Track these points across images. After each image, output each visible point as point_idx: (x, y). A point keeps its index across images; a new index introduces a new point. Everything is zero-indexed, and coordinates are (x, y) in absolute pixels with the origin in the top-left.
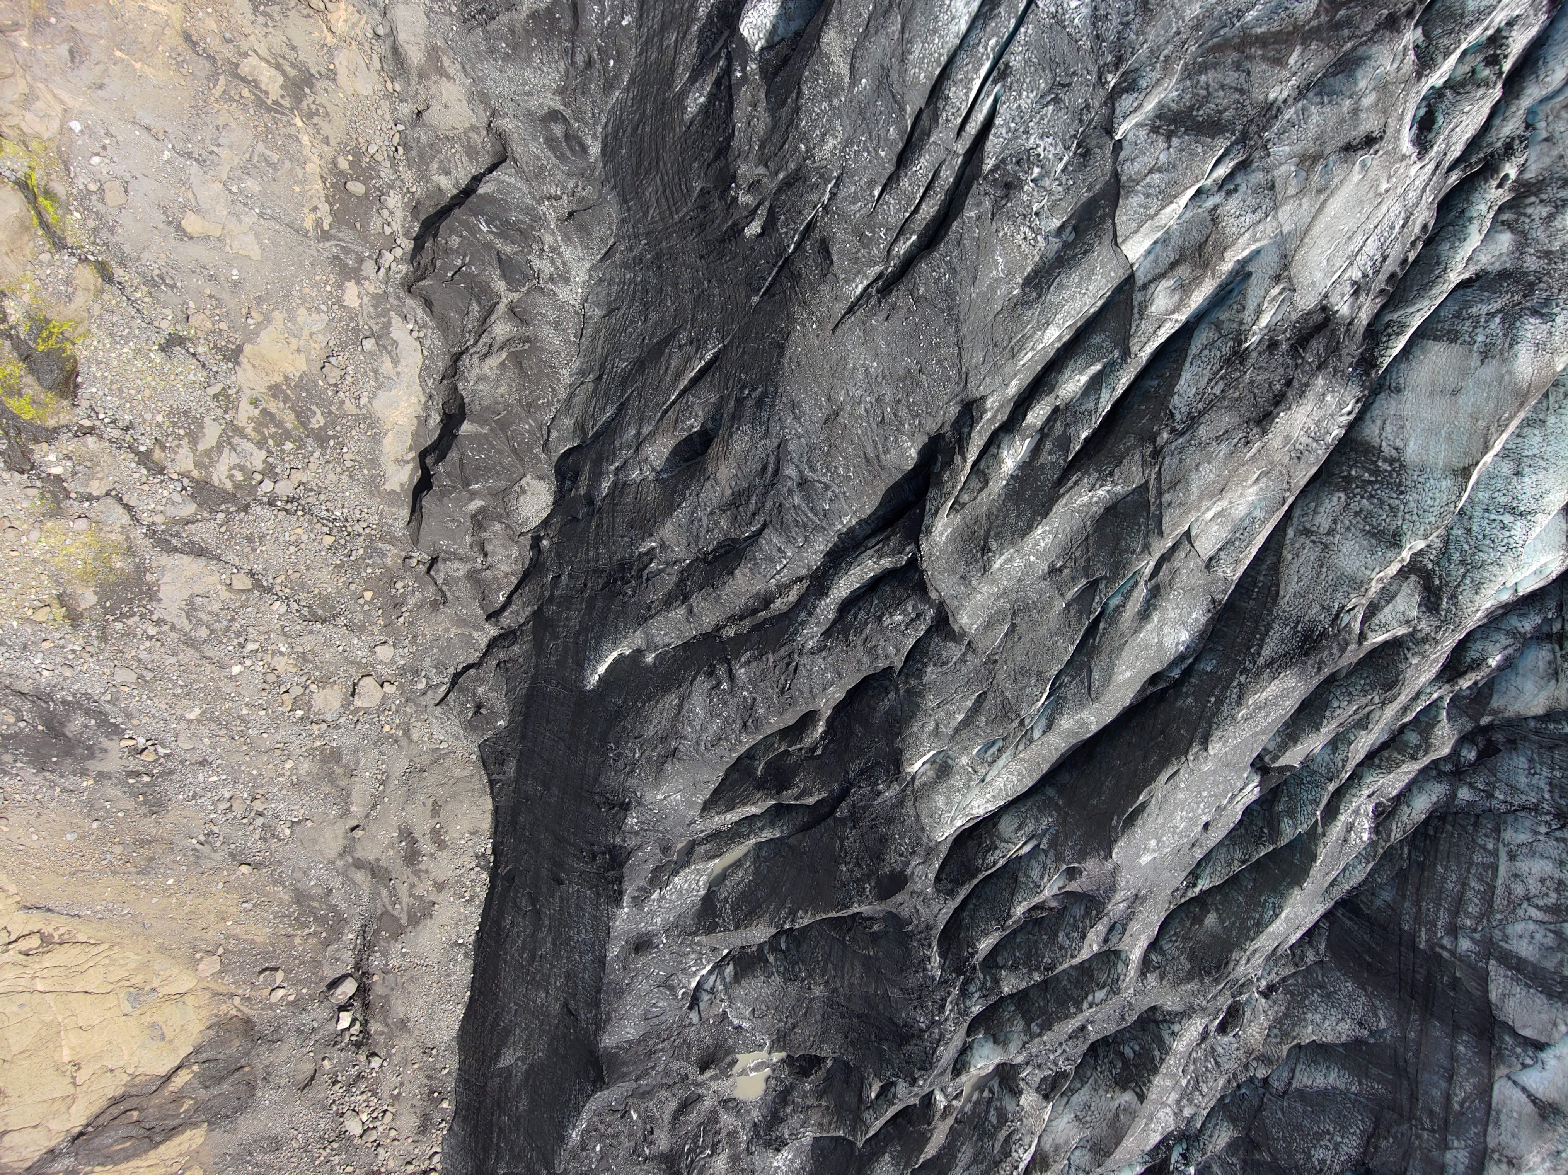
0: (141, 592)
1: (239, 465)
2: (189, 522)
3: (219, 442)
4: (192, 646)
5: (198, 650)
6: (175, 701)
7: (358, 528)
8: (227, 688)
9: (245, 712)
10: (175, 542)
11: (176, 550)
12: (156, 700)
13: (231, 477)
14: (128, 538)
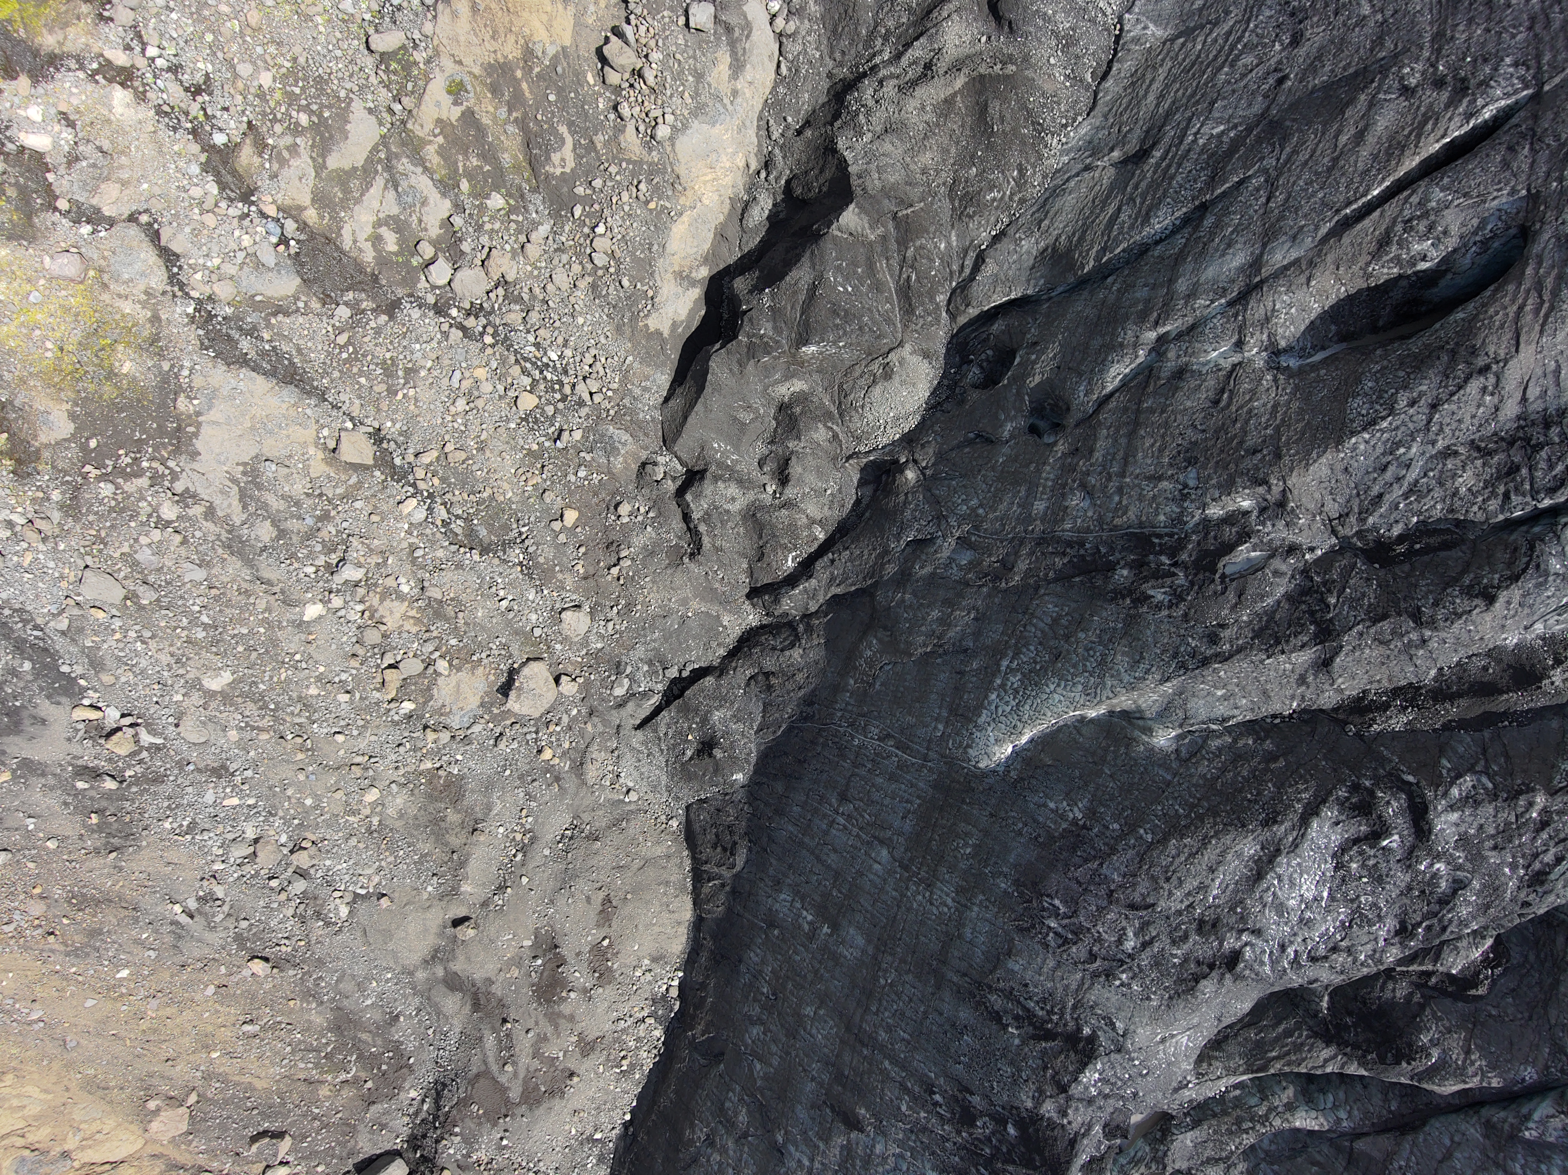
0: (161, 431)
1: (395, 219)
2: (279, 310)
3: (369, 160)
4: (241, 554)
5: (249, 563)
6: (190, 652)
7: (582, 390)
8: (290, 642)
9: (313, 691)
10: (245, 344)
11: (243, 361)
12: (153, 644)
13: (376, 240)
14: (155, 319)
